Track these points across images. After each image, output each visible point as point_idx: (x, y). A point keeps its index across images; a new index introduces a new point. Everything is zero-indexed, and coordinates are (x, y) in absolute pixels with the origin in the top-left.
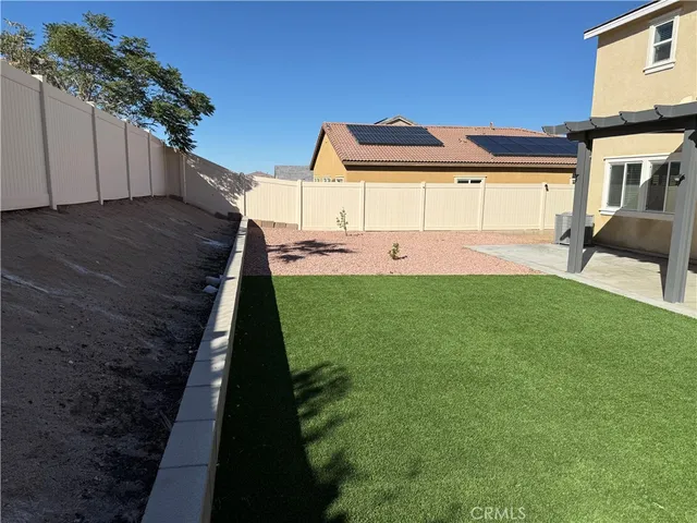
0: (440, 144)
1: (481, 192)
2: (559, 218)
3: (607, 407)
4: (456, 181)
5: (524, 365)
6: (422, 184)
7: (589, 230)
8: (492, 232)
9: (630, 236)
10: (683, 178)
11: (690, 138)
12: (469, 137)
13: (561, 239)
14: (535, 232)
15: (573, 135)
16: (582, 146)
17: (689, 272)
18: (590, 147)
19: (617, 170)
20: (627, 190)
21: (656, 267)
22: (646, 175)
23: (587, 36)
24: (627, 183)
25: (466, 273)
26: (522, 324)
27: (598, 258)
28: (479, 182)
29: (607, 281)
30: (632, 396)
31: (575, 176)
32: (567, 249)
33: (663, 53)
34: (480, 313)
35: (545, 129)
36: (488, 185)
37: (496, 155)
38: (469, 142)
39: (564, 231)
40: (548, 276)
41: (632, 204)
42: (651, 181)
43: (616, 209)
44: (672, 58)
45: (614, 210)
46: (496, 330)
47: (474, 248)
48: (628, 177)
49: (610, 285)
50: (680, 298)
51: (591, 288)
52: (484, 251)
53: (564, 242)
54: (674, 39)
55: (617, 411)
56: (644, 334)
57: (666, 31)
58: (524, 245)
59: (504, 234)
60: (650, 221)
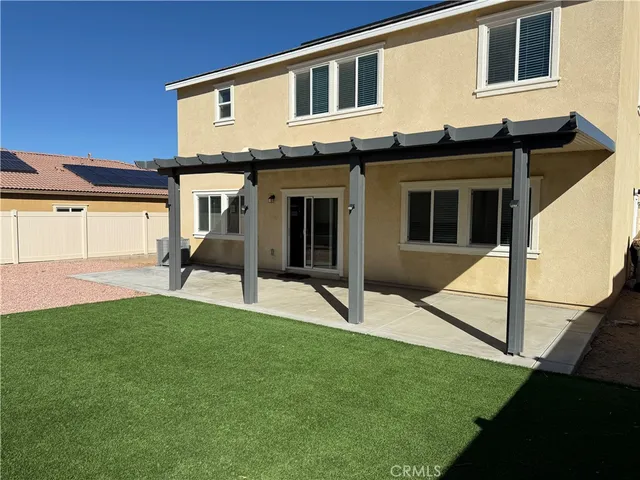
0: (34, 171)
1: (83, 221)
2: (160, 242)
3: (202, 405)
4: (55, 209)
5: (129, 386)
6: (13, 212)
7: (186, 252)
8: (98, 260)
9: (218, 254)
10: (247, 208)
11: (248, 178)
12: (65, 166)
13: (164, 261)
14: (140, 257)
15: (162, 171)
16: (171, 180)
17: (259, 278)
18: (177, 181)
19: (203, 201)
20: (212, 217)
21: (238, 277)
22: (225, 206)
23: (168, 88)
24: (212, 212)
25: (70, 304)
26: (127, 347)
27: (196, 275)
28: (80, 210)
29: (203, 294)
30: (222, 389)
31: (168, 206)
32: (168, 269)
33: (226, 111)
34: (85, 344)
35: (138, 164)
36: (89, 214)
37: (96, 185)
38: (67, 171)
39: (165, 254)
40: (152, 296)
41: (217, 229)
42: (228, 210)
43: (206, 233)
44: (233, 117)
45: (205, 233)
46: (100, 357)
47: (79, 276)
48: (212, 207)
49: (203, 297)
50: (255, 300)
51: (189, 301)
52: (92, 279)
53: (167, 263)
54: (232, 102)
55: (211, 406)
56: (232, 334)
57: (226, 96)
58: (130, 269)
59: (111, 260)
60: (231, 242)
